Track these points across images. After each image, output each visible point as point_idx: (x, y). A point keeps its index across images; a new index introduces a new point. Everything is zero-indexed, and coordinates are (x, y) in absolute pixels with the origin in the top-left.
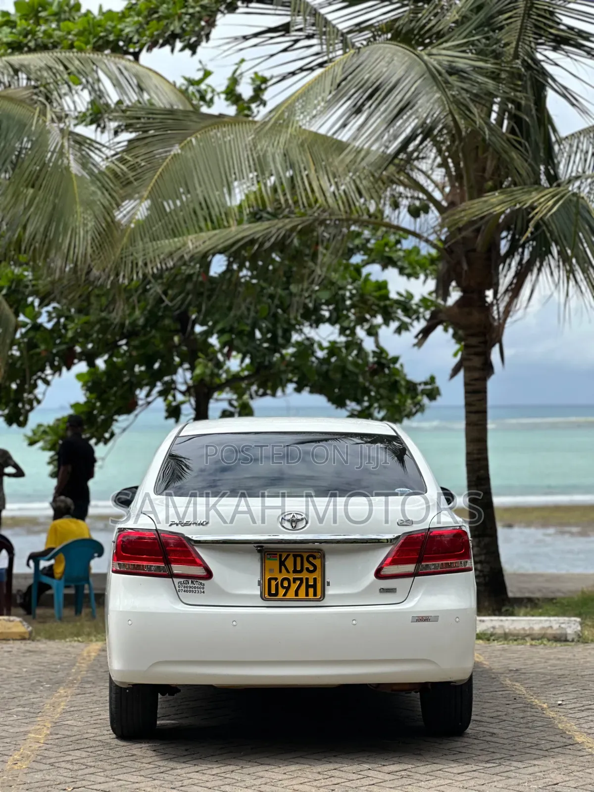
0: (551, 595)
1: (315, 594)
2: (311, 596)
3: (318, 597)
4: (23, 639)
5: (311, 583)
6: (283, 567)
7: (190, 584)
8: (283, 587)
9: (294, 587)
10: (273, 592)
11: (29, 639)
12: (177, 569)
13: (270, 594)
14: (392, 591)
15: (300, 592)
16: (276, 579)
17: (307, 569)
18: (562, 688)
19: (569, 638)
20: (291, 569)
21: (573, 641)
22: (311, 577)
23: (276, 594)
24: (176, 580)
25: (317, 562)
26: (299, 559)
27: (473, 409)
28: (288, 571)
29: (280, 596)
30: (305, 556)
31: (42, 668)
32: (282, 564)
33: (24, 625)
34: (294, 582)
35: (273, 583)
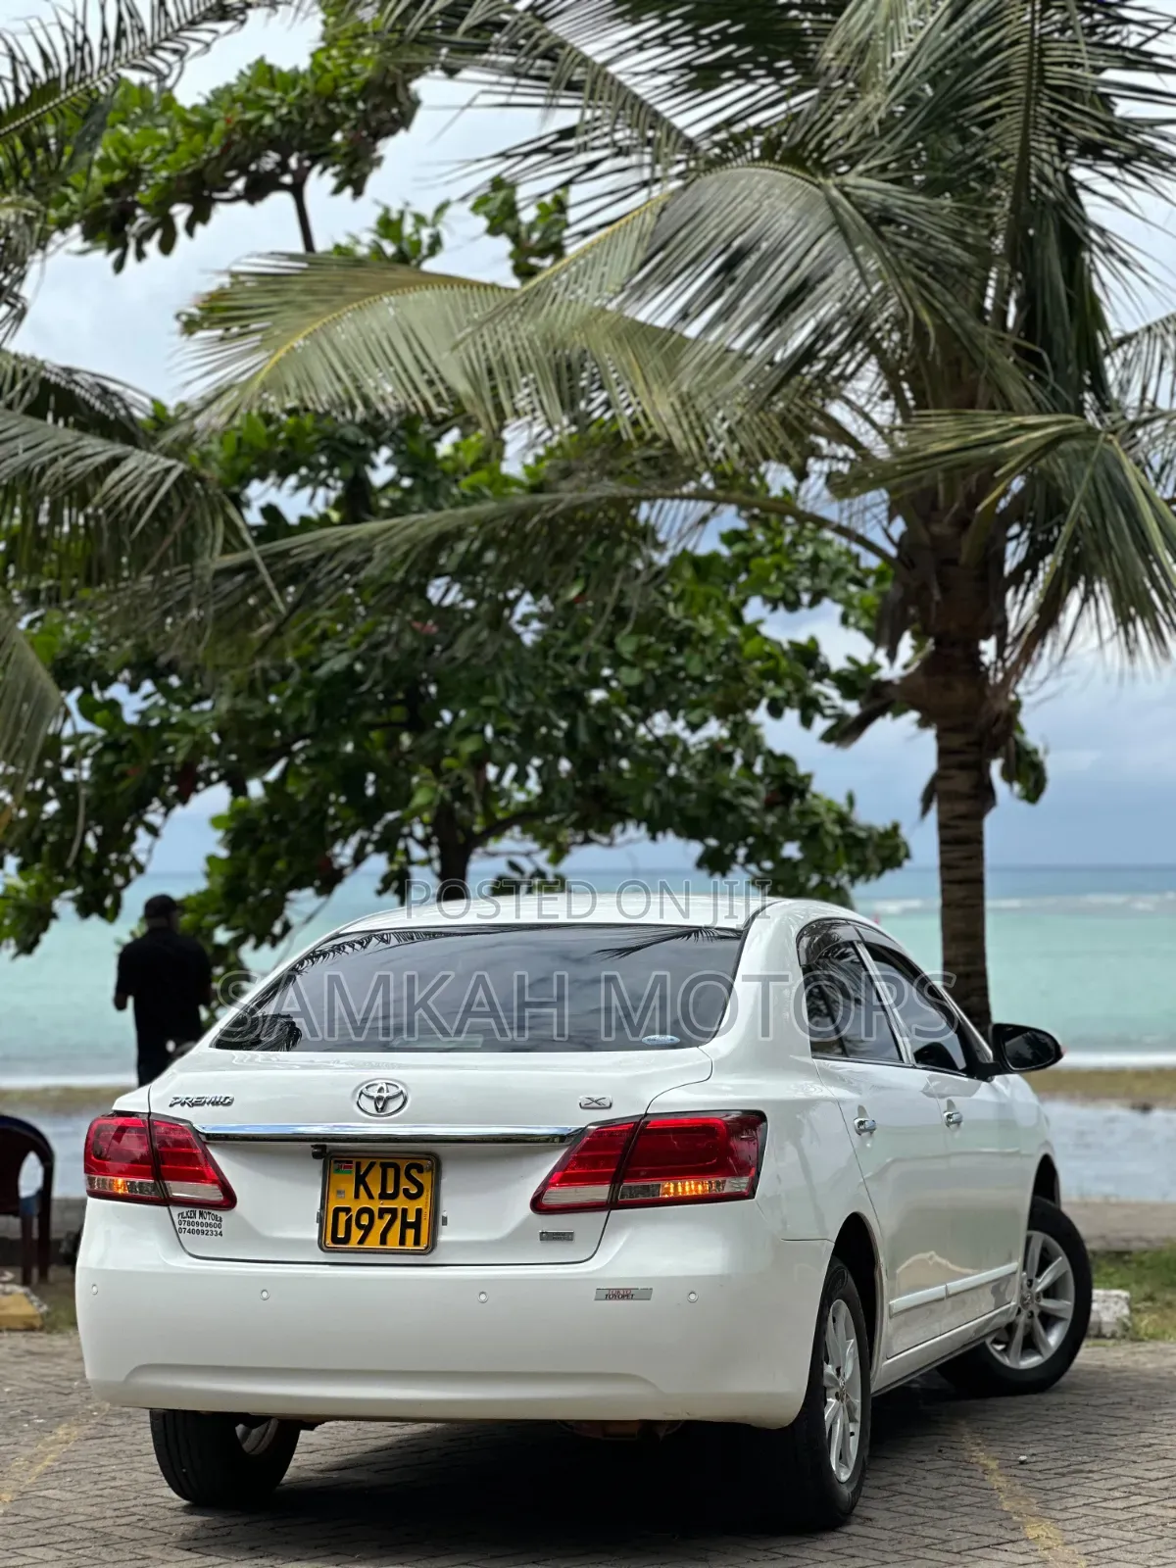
0: (1120, 1246)
1: (417, 1242)
2: (409, 1245)
3: (422, 1247)
4: (31, 1328)
5: (411, 1219)
6: (362, 1188)
7: (198, 1219)
8: (359, 1226)
9: (380, 1225)
10: (341, 1235)
11: (41, 1329)
12: (179, 1189)
13: (335, 1240)
14: (565, 1237)
15: (390, 1236)
16: (347, 1210)
17: (406, 1191)
18: (1046, 1430)
19: (1107, 1330)
20: (376, 1191)
21: (1113, 1336)
22: (412, 1206)
23: (346, 1240)
24: (176, 1211)
25: (425, 1179)
26: (391, 1173)
27: (958, 874)
28: (371, 1197)
29: (353, 1244)
30: (403, 1165)
31: (42, 1386)
32: (360, 1180)
33: (31, 1302)
34: (381, 1217)
35: (343, 1217)
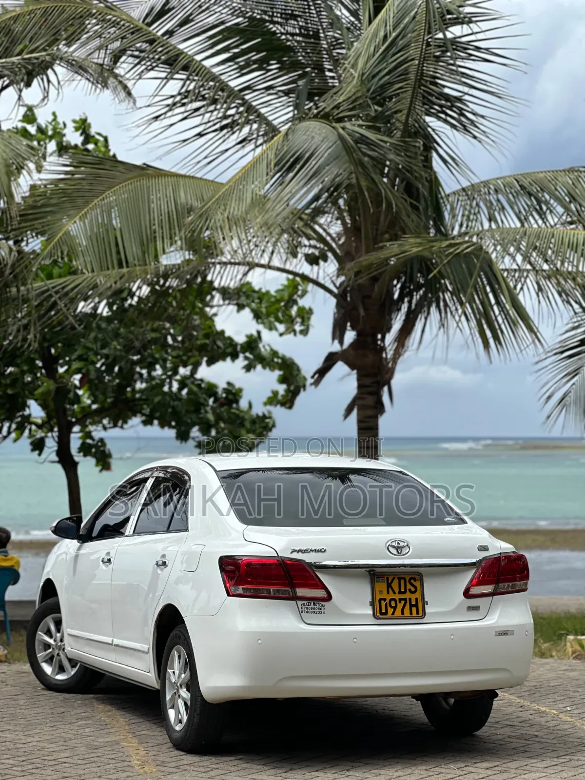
1: (417, 613)
2: (414, 614)
3: (421, 614)
5: (413, 603)
6: (390, 589)
7: (312, 606)
8: (392, 607)
9: (400, 606)
10: (384, 611)
12: (301, 592)
13: (381, 613)
14: (476, 608)
15: (405, 611)
16: (385, 600)
17: (410, 590)
20: (397, 591)
22: (413, 597)
23: (386, 613)
24: (300, 603)
25: (417, 584)
26: (402, 581)
28: (394, 593)
29: (390, 615)
30: (408, 578)
32: (389, 586)
34: (400, 602)
35: (383, 603)
